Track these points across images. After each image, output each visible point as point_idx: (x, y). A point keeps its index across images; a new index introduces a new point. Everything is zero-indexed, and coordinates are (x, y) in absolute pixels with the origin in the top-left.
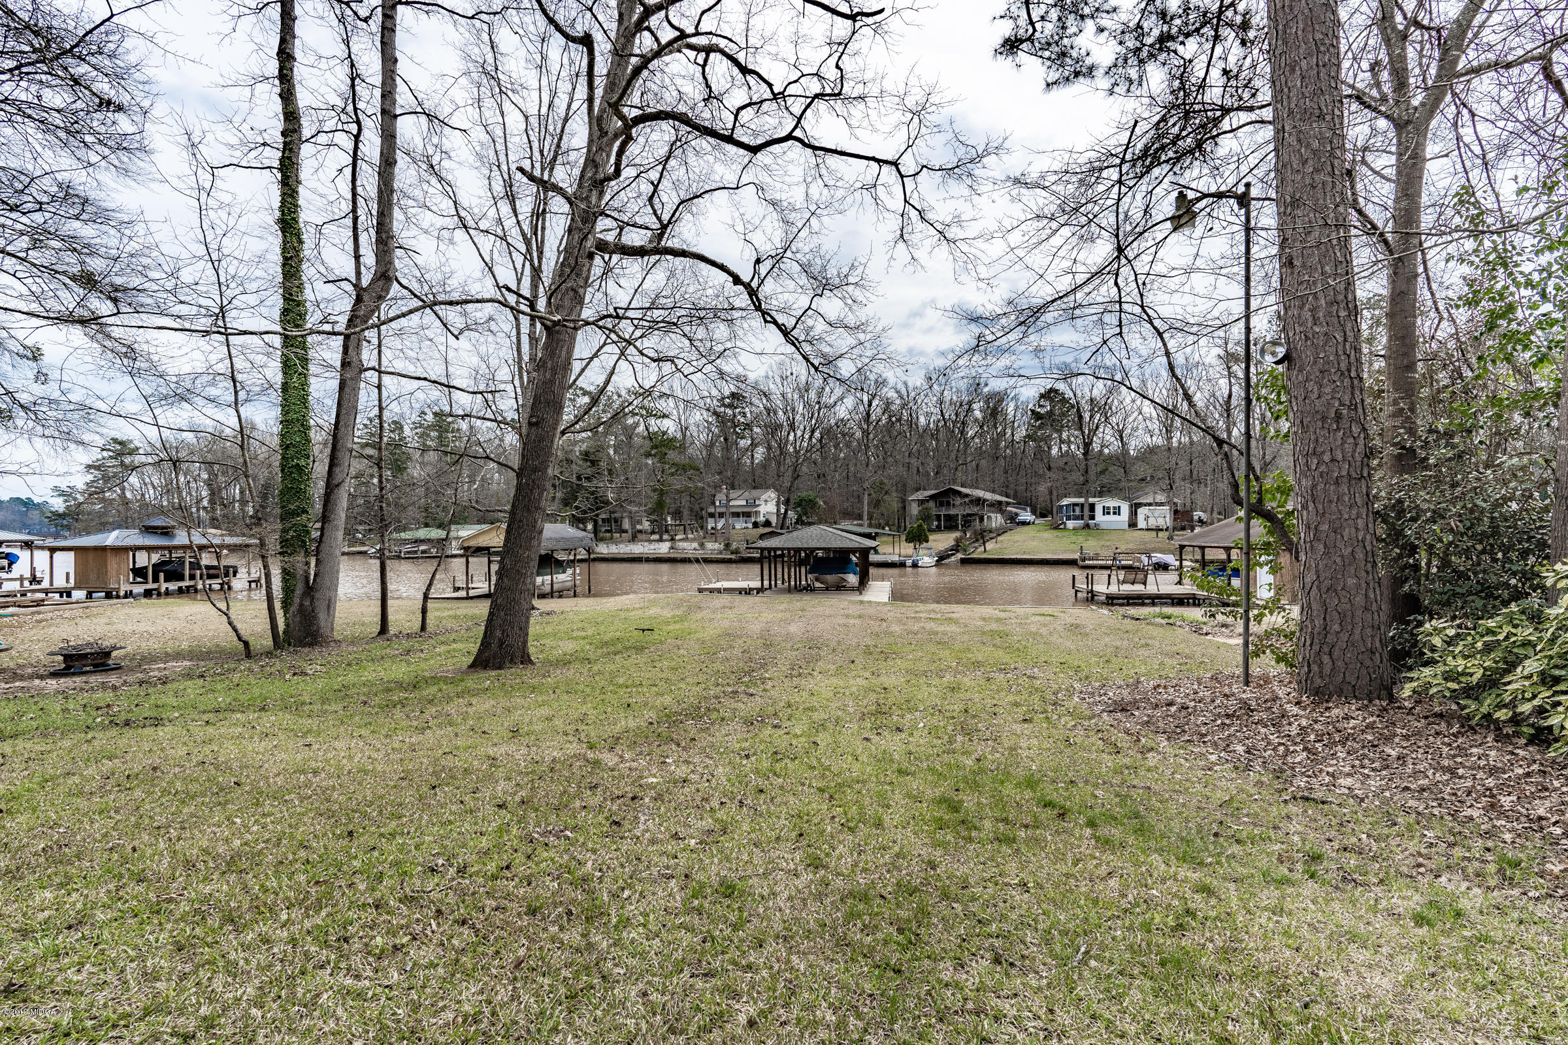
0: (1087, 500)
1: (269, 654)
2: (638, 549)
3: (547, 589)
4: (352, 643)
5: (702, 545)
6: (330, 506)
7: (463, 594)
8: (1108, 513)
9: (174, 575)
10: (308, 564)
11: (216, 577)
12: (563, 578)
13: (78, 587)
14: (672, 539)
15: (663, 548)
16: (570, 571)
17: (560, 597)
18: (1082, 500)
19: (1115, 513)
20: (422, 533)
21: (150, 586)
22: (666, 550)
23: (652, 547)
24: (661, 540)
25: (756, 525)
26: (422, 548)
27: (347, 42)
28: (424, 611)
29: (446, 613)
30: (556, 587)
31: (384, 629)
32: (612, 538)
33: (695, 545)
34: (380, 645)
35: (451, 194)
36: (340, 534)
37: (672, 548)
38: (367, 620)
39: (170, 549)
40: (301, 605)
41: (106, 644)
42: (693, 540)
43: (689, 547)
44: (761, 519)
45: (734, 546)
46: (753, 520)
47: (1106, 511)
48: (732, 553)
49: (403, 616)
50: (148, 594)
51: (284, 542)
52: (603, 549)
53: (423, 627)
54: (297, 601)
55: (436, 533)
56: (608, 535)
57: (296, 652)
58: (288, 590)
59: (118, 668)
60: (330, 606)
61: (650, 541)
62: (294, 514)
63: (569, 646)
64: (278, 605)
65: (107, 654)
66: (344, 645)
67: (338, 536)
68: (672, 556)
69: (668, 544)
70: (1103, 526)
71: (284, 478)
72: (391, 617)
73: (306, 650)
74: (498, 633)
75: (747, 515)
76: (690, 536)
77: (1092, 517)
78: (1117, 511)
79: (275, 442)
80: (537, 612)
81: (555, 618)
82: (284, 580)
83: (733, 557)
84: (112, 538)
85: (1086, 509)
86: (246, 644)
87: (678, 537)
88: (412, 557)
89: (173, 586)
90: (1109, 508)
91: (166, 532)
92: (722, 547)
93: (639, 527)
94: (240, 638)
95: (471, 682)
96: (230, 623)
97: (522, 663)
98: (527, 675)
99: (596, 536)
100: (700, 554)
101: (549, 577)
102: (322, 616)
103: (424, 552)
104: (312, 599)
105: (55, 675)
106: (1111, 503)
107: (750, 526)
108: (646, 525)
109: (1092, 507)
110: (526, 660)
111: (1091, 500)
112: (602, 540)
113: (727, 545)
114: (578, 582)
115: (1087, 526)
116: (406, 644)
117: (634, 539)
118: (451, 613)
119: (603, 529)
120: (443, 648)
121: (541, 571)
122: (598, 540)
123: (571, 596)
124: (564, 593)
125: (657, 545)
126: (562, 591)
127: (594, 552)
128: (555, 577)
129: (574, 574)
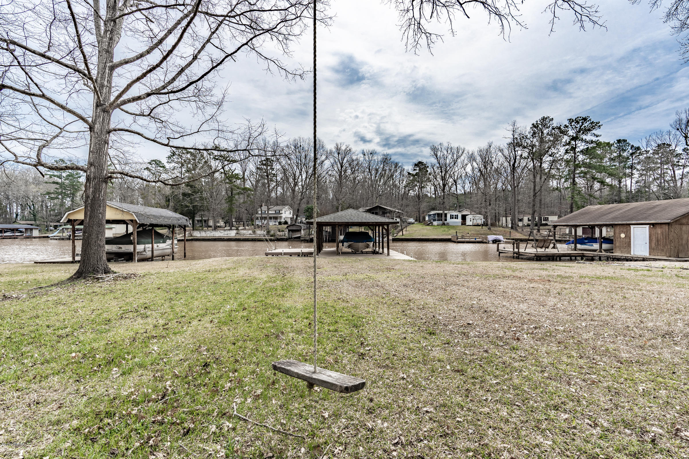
0: (444, 212)
2: (218, 234)
3: (149, 254)
5: (254, 232)
8: (453, 218)
14: (237, 229)
15: (232, 234)
16: (169, 242)
17: (161, 260)
18: (441, 212)
19: (455, 218)
22: (234, 235)
23: (226, 233)
24: (231, 229)
25: (280, 223)
30: (156, 253)
32: (202, 229)
33: (250, 232)
37: (237, 233)
42: (249, 229)
43: (247, 233)
44: (283, 220)
45: (272, 233)
46: (279, 221)
47: (452, 217)
48: (271, 236)
52: (197, 234)
61: (225, 230)
68: (238, 237)
69: (235, 232)
70: (450, 224)
75: (276, 218)
76: (247, 228)
77: (446, 220)
78: (456, 217)
83: (272, 238)
85: (443, 216)
87: (240, 228)
90: (453, 215)
92: (265, 233)
93: (218, 225)
99: (193, 227)
100: (253, 236)
101: (150, 245)
106: (454, 213)
107: (277, 224)
108: (222, 223)
109: (446, 215)
111: (446, 212)
112: (197, 230)
113: (268, 232)
114: (175, 250)
115: (444, 224)
117: (215, 230)
119: (198, 225)
121: (143, 240)
122: (193, 230)
123: (169, 259)
124: (163, 257)
125: (229, 232)
126: (163, 256)
127: (191, 236)
128: (155, 246)
129: (172, 244)
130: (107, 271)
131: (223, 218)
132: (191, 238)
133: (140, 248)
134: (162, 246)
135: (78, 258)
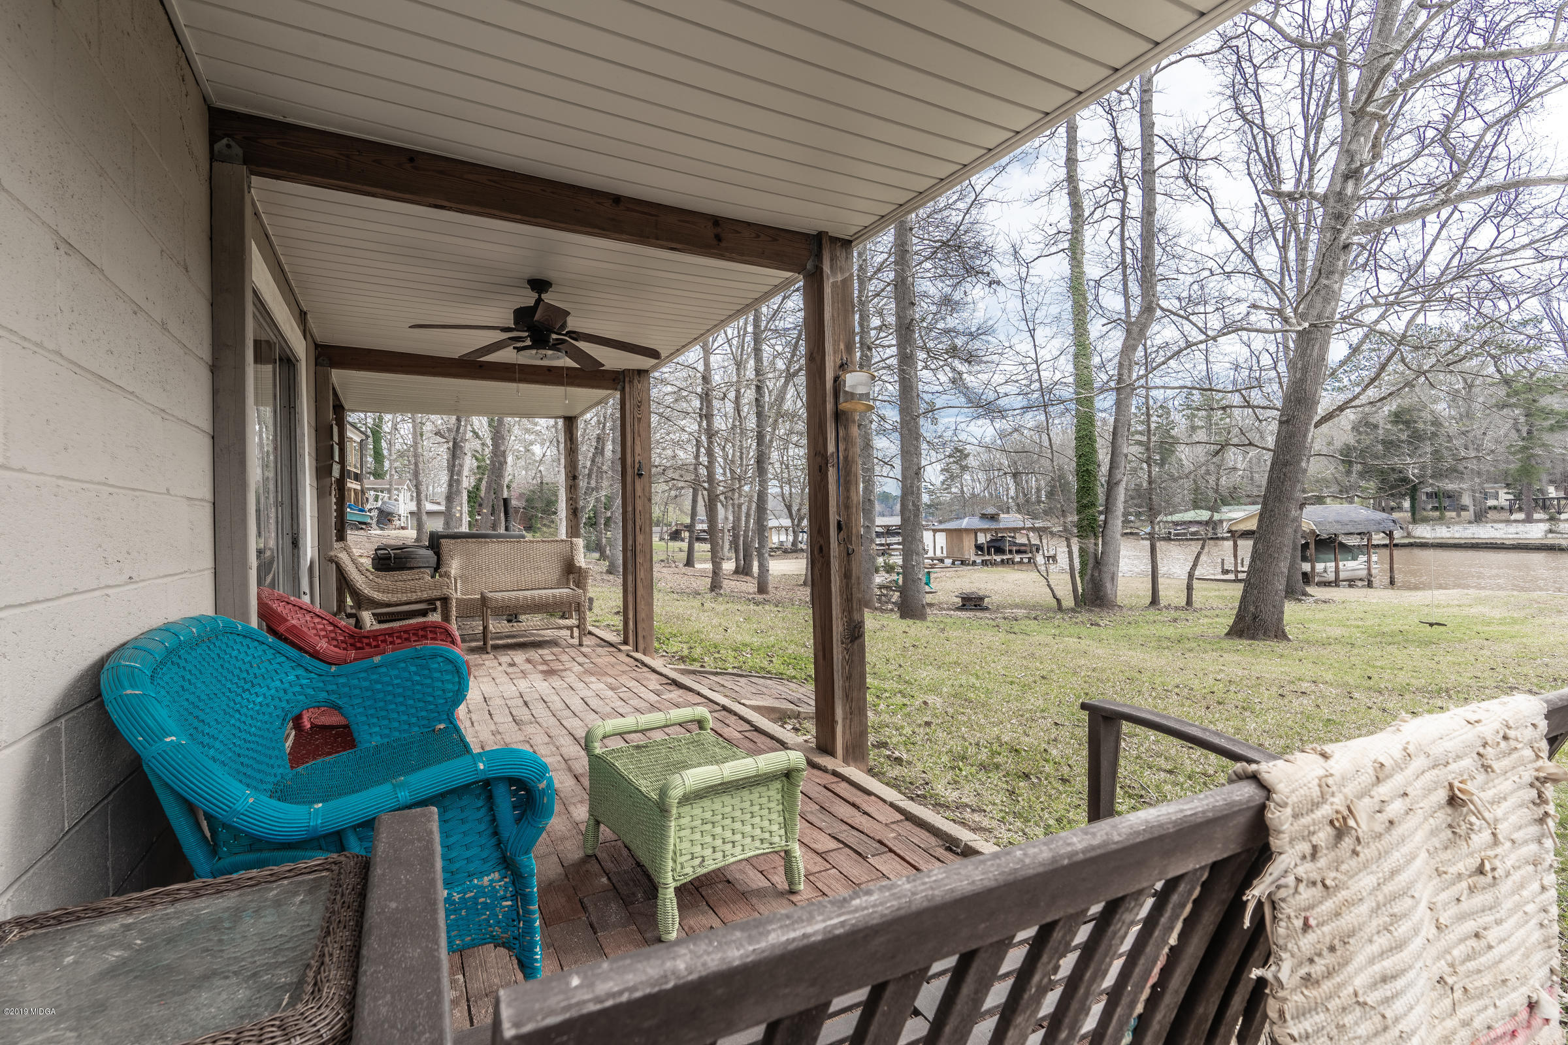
1: (1073, 610)
2: (1485, 532)
3: (1331, 576)
4: (1131, 609)
6: (1111, 500)
7: (1231, 576)
9: (1000, 551)
10: (1096, 544)
11: (1025, 552)
12: (1352, 566)
13: (948, 557)
14: (1552, 519)
15: (1536, 532)
16: (1362, 558)
17: (1350, 586)
20: (1190, 515)
21: (987, 557)
22: (1540, 535)
23: (1514, 529)
24: (1529, 520)
26: (1193, 529)
27: (1114, 126)
28: (1190, 588)
29: (1213, 594)
30: (1342, 575)
31: (1155, 601)
32: (1441, 518)
34: (1151, 614)
35: (1208, 200)
36: (1119, 522)
37: (1553, 531)
38: (1141, 593)
39: (997, 530)
40: (1092, 575)
41: (981, 594)
49: (1172, 593)
50: (984, 563)
51: (1080, 527)
52: (1423, 532)
53: (1189, 602)
54: (1089, 572)
55: (1204, 515)
56: (1437, 514)
57: (1092, 611)
58: (1083, 564)
59: (987, 609)
60: (1113, 578)
61: (1509, 522)
62: (1085, 507)
63: (1337, 632)
64: (1077, 575)
65: (982, 599)
66: (1125, 610)
67: (1117, 524)
68: (1553, 542)
69: (1544, 527)
71: (1078, 480)
72: (1162, 593)
73: (1097, 610)
74: (1252, 609)
79: (1071, 453)
80: (1311, 599)
81: (1332, 606)
82: (1081, 556)
84: (965, 523)
86: (1058, 601)
87: (1563, 516)
88: (1180, 538)
89: (998, 558)
91: (993, 518)
93: (1491, 502)
94: (1054, 596)
95: (1226, 644)
96: (1049, 586)
97: (1276, 636)
98: (1280, 647)
99: (1413, 514)
101: (1333, 564)
102: (1109, 585)
103: (1193, 534)
104: (1100, 571)
105: (958, 609)
108: (1504, 498)
110: (1280, 635)
112: (1425, 520)
114: (1374, 572)
116: (1173, 614)
117: (1480, 517)
118: (1217, 593)
119: (1428, 508)
120: (1206, 620)
121: (1321, 556)
122: (1414, 521)
123: (1363, 586)
124: (1351, 583)
125: (1521, 528)
126: (1353, 580)
127: (1409, 535)
128: (1341, 564)
129: (1369, 561)
130: (1305, 594)
131: (1508, 486)
132: (1406, 541)
133: (1319, 567)
134: (1351, 564)
135: (1242, 576)
